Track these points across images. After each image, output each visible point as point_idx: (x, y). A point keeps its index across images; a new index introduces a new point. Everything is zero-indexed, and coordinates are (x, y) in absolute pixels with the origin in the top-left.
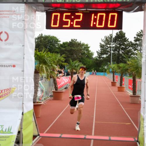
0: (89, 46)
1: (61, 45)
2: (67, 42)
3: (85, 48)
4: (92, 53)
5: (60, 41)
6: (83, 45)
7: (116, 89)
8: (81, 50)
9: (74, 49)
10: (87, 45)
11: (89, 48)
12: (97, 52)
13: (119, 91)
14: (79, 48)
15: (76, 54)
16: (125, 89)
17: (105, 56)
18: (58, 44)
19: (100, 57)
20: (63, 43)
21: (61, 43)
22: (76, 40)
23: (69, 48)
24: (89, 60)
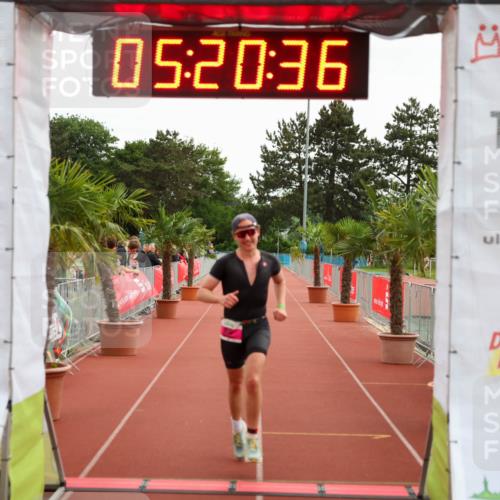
0: (222, 156)
1: (120, 155)
2: (140, 142)
3: (208, 163)
4: (232, 182)
5: (114, 139)
6: (201, 152)
7: (325, 312)
8: (193, 171)
9: (166, 167)
10: (215, 153)
11: (222, 162)
12: (252, 179)
13: (338, 319)
14: (187, 163)
15: (176, 188)
16: (360, 312)
17: (280, 193)
18: (108, 149)
19: (260, 198)
20: (128, 146)
21: (120, 145)
22: (175, 134)
23: (148, 165)
24: (221, 208)
